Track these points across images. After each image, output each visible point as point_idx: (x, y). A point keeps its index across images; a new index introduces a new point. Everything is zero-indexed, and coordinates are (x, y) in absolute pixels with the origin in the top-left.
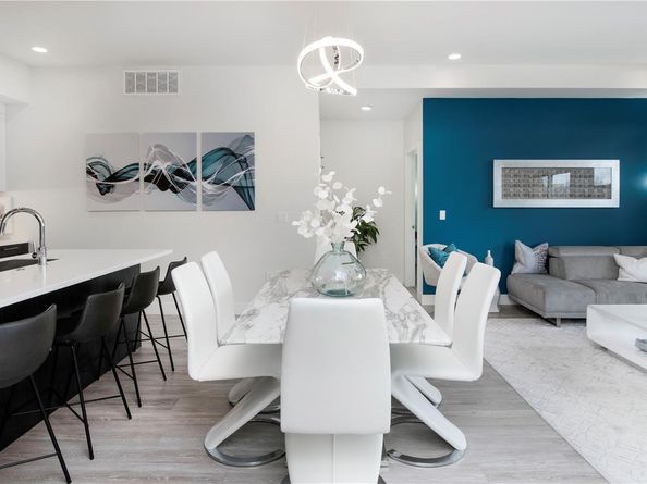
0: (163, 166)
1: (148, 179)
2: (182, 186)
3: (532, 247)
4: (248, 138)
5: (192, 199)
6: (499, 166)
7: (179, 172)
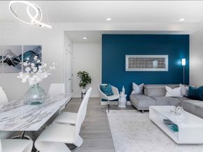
0: (10, 57)
1: (5, 62)
2: (16, 64)
3: (138, 85)
4: (40, 47)
5: (20, 68)
6: (127, 57)
7: (15, 59)
